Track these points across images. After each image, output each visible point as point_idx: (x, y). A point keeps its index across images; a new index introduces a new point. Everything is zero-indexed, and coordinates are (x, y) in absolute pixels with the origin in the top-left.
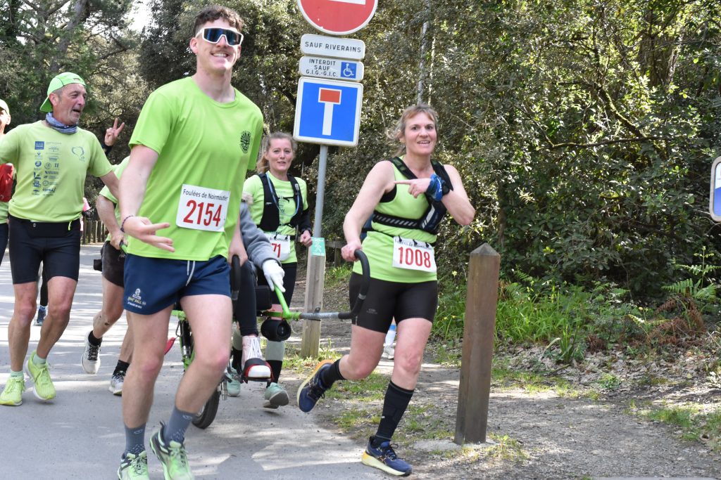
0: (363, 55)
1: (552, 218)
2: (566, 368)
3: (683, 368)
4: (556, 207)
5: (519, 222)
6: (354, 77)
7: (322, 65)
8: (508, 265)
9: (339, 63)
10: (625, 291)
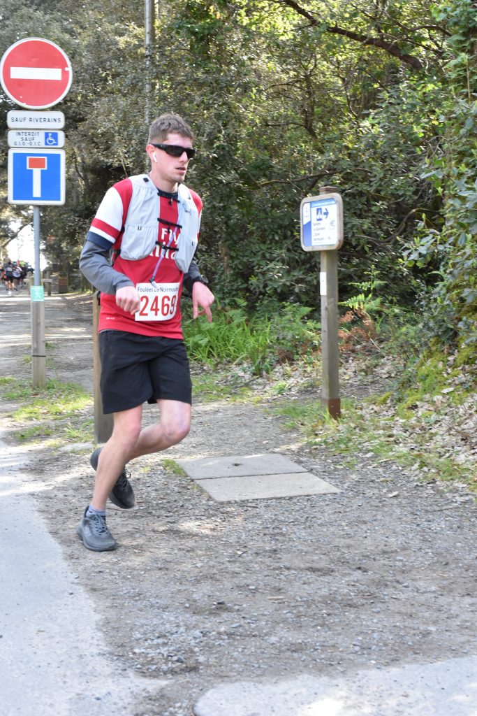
0: (62, 124)
1: (271, 248)
2: (258, 378)
3: (346, 371)
4: (274, 238)
5: (241, 254)
6: (56, 144)
7: (28, 137)
8: (234, 293)
9: (42, 133)
10: (310, 309)
